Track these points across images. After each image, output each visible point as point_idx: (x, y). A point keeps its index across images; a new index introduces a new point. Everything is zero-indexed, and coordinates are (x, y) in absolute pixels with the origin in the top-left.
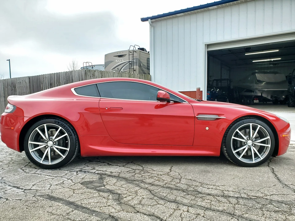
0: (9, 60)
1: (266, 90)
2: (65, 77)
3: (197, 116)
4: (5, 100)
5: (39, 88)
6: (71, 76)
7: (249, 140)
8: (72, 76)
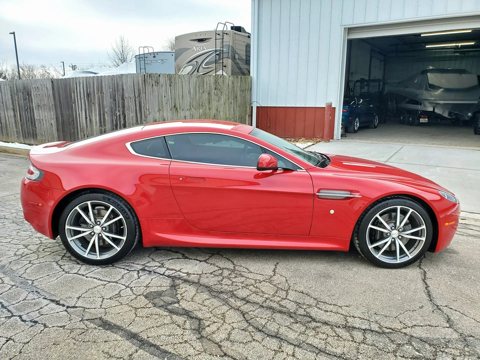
0: (14, 33)
1: (442, 102)
2: (111, 84)
3: (317, 194)
4: (15, 116)
5: (69, 99)
6: (120, 83)
7: (395, 229)
8: (122, 83)
